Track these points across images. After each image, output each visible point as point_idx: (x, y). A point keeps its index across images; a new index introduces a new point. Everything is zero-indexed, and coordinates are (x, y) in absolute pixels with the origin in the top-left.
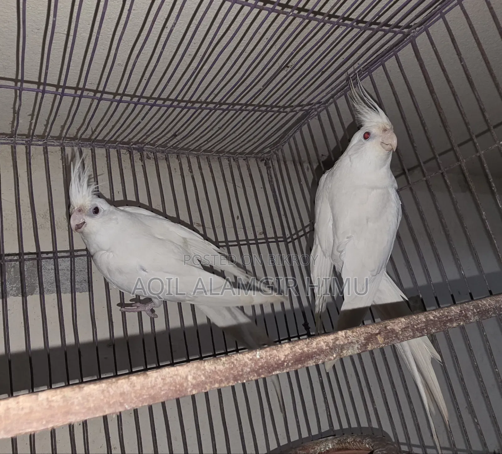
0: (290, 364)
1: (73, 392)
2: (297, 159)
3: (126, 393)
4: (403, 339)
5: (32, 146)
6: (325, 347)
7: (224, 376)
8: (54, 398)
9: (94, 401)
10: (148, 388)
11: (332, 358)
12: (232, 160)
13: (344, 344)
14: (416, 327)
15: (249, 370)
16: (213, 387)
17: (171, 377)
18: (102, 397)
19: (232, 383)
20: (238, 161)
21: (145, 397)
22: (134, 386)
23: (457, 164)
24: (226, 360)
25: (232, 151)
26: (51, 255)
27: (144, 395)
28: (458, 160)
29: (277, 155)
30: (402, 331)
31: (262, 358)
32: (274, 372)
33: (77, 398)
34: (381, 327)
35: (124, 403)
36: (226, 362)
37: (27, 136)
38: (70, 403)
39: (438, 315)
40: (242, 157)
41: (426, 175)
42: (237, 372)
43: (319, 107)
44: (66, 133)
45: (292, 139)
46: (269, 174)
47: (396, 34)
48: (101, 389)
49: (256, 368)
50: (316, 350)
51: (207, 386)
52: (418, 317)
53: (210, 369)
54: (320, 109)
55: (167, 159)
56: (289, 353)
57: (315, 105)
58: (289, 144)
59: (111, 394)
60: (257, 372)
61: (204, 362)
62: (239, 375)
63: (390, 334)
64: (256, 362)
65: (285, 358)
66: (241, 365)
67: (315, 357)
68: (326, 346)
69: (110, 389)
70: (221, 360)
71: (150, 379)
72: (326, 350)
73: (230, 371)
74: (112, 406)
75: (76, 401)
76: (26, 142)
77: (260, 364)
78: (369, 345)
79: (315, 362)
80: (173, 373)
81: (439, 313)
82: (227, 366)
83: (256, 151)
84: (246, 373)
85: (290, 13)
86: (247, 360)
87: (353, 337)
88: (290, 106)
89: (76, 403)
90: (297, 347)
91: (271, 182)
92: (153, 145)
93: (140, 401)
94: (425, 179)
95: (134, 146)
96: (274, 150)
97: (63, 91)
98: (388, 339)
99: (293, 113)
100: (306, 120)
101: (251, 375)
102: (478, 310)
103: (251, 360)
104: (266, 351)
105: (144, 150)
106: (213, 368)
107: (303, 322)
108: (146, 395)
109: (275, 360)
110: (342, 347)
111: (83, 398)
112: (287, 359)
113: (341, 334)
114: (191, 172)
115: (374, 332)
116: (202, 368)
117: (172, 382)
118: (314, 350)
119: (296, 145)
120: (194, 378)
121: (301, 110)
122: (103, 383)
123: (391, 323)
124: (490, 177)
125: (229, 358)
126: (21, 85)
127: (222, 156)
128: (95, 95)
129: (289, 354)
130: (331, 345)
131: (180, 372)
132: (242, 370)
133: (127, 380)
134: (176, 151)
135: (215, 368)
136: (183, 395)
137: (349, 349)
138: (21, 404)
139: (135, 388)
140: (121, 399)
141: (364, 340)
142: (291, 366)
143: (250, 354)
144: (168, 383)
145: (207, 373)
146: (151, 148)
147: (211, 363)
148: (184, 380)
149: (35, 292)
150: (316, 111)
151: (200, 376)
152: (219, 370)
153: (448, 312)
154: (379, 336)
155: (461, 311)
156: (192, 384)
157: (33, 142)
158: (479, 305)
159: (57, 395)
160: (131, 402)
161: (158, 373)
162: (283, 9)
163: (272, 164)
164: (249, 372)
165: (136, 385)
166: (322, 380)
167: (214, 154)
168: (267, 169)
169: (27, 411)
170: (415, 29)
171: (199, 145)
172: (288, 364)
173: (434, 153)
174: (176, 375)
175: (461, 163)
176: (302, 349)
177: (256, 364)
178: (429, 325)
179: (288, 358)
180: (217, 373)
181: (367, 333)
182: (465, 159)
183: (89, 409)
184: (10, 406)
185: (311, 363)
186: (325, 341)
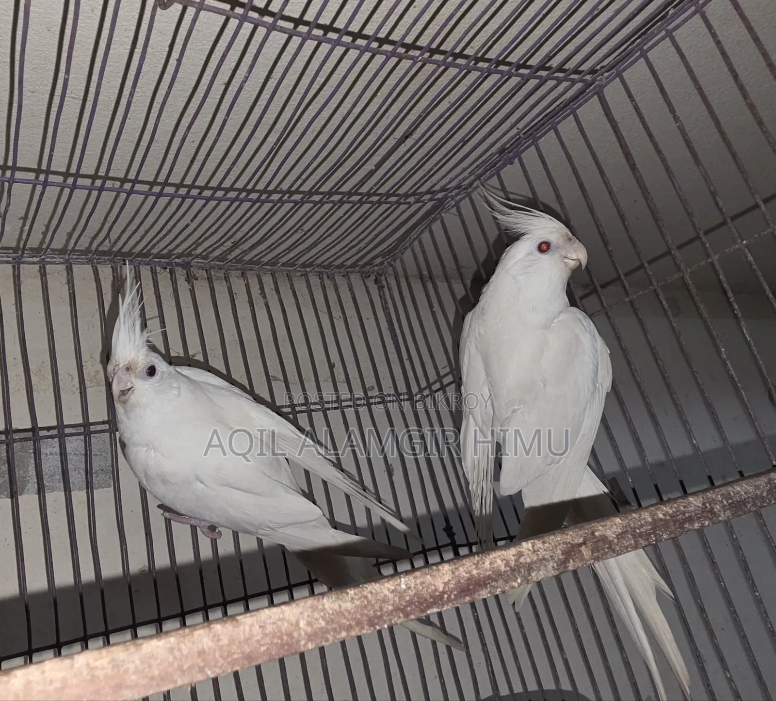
0: (453, 597)
1: (126, 653)
2: (425, 273)
3: (207, 650)
4: (621, 551)
5: (22, 266)
6: (503, 567)
7: (354, 619)
8: (98, 663)
9: (158, 665)
10: (240, 642)
11: (516, 585)
12: (325, 277)
13: (533, 562)
14: (638, 531)
15: (390, 608)
16: (338, 637)
17: (274, 623)
18: (171, 659)
19: (367, 630)
20: (334, 278)
21: (236, 656)
22: (219, 640)
23: (676, 276)
24: (355, 594)
25: (326, 263)
26: (55, 432)
27: (234, 653)
28: (679, 269)
29: (394, 269)
30: (618, 539)
31: (409, 588)
32: (429, 609)
33: (133, 662)
34: (586, 533)
35: (204, 667)
36: (356, 597)
37: (15, 250)
38: (122, 669)
39: (671, 512)
40: (340, 273)
41: (630, 292)
42: (374, 612)
43: (457, 194)
44: (75, 244)
45: (416, 243)
46: (382, 297)
47: (574, 82)
48: (168, 646)
49: (401, 604)
50: (490, 573)
51: (329, 636)
52: (640, 515)
53: (331, 609)
54: (458, 198)
55: (227, 279)
56: (450, 578)
57: (451, 192)
58: (413, 250)
59: (185, 652)
60: (403, 610)
61: (323, 598)
62: (376, 616)
63: (601, 544)
64: (401, 594)
65: (444, 588)
66: (379, 600)
67: (489, 583)
68: (506, 565)
69: (183, 646)
70: (348, 594)
71: (241, 628)
72: (505, 572)
73: (361, 610)
74: (186, 673)
75: (132, 667)
76: (13, 259)
77: (408, 598)
78: (569, 562)
79: (490, 592)
80: (277, 617)
81: (671, 508)
82: (358, 603)
83: (361, 263)
84: (387, 612)
85: (418, 57)
86: (387, 593)
87: (545, 550)
88: (414, 194)
89: (131, 671)
90: (461, 569)
91: (385, 308)
92: (206, 257)
93: (229, 663)
94: (627, 299)
95: (177, 260)
96: (389, 260)
97: (75, 182)
98: (598, 551)
99: (420, 204)
100: (439, 213)
101: (395, 617)
102: (730, 501)
103: (393, 591)
104: (416, 578)
105: (191, 266)
106: (336, 607)
107: (444, 525)
108: (238, 653)
109: (430, 590)
110: (530, 568)
111: (143, 662)
112: (447, 589)
113: (526, 546)
114: (265, 297)
115: (576, 541)
116: (321, 607)
117: (276, 631)
118: (487, 574)
119: (424, 252)
120: (309, 624)
121: (430, 200)
122: (171, 636)
123: (601, 526)
124: (730, 294)
125: (360, 589)
126: (13, 175)
127: (310, 272)
128: (121, 186)
129: (449, 580)
130: (512, 563)
131: (286, 614)
132: (381, 609)
133: (207, 630)
134: (240, 266)
135: (340, 606)
136: (294, 651)
137: (540, 570)
138: (47, 674)
139: (221, 643)
140: (199, 661)
141: (562, 554)
142: (454, 600)
143: (391, 582)
144: (270, 633)
145: (327, 615)
146: (203, 263)
147: (334, 599)
148: (293, 628)
149: (26, 491)
150: (453, 199)
151: (317, 620)
152: (346, 610)
153: (684, 507)
154: (583, 548)
155: (704, 504)
156: (306, 634)
157: (24, 259)
158: (729, 494)
159: (102, 658)
160: (215, 666)
161: (255, 618)
162: (407, 52)
163: (387, 281)
164: (392, 612)
165: (221, 637)
166: (477, 615)
167: (299, 269)
168: (378, 289)
169: (58, 685)
170: (602, 75)
171: (276, 257)
172: (449, 596)
173: (641, 260)
174: (282, 620)
175: (683, 274)
176: (469, 572)
177: (401, 597)
178: (657, 527)
179: (449, 588)
180: (344, 615)
181: (564, 543)
182: (690, 268)
183: (152, 678)
184: (31, 678)
185: (484, 593)
186: (503, 557)
